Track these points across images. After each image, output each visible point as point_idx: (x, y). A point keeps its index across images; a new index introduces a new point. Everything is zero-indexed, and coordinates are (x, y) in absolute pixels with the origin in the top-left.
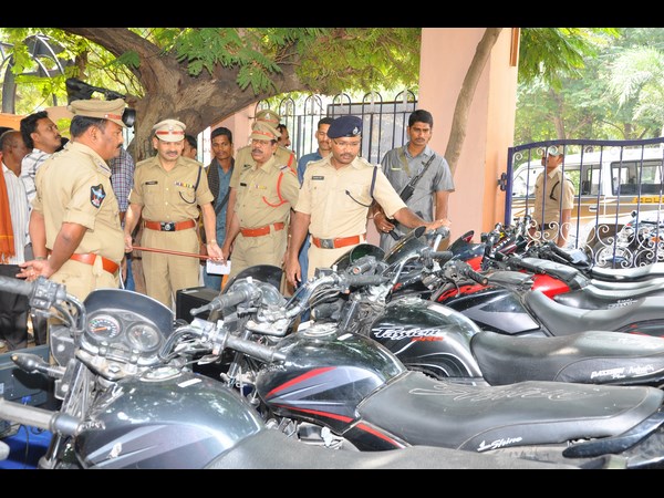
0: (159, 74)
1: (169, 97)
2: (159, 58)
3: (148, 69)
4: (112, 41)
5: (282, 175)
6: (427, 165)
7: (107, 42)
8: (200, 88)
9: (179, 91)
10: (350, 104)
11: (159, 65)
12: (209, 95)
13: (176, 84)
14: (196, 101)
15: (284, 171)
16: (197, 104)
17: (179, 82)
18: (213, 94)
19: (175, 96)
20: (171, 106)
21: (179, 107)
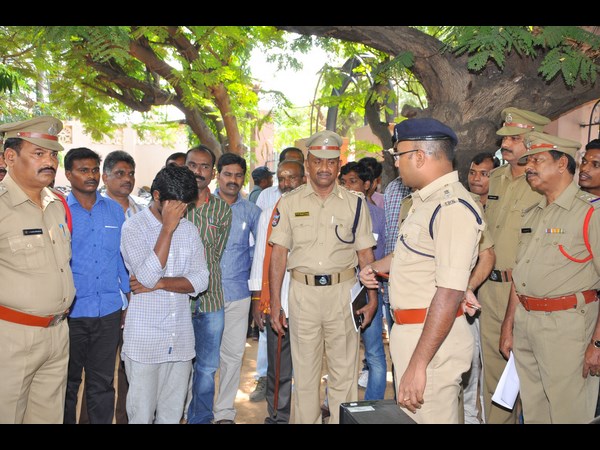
0: (443, 77)
1: (456, 106)
2: (444, 56)
3: (430, 72)
4: (390, 43)
5: (592, 210)
7: (385, 45)
8: (497, 90)
9: (469, 96)
11: (444, 65)
13: (466, 87)
14: (491, 109)
16: (493, 112)
17: (470, 85)
18: (517, 97)
19: (463, 104)
20: (457, 117)
21: (467, 118)
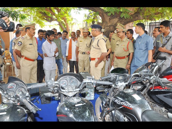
0: (105, 17)
1: (107, 22)
5: (129, 42)
6: (168, 40)
8: (114, 20)
10: (156, 23)
11: (105, 15)
12: (116, 21)
13: (109, 19)
15: (130, 41)
16: (114, 24)
17: (110, 18)
18: (118, 21)
19: (108, 22)
20: (107, 24)
21: (109, 25)
